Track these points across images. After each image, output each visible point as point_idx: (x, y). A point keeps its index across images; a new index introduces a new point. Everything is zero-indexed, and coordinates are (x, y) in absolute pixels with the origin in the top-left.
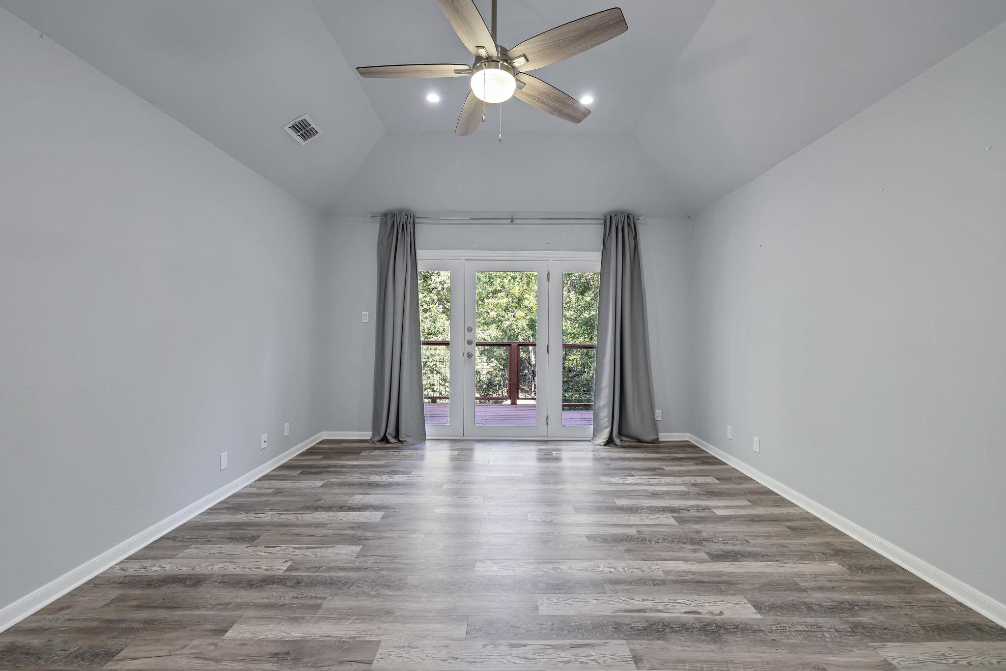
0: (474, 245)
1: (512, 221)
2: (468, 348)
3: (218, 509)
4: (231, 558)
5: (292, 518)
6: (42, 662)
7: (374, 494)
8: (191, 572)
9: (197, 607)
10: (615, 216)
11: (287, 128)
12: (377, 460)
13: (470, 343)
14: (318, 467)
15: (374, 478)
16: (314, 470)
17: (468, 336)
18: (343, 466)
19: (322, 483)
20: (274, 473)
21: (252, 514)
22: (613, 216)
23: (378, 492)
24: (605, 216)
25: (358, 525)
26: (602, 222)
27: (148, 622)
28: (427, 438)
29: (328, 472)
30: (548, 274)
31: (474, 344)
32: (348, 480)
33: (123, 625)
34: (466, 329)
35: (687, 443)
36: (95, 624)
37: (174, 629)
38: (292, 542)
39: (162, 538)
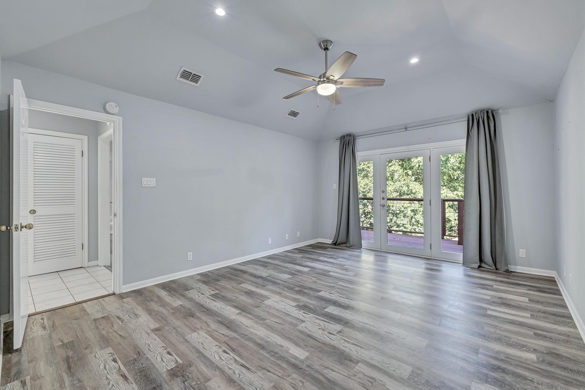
0: (385, 146)
1: (406, 129)
2: (383, 202)
3: (265, 257)
4: (256, 269)
5: (282, 264)
6: (209, 278)
7: (315, 263)
8: (245, 270)
9: (240, 278)
10: (475, 113)
11: (287, 115)
12: (329, 252)
13: (383, 199)
14: (306, 251)
15: (322, 258)
16: (303, 252)
17: (383, 195)
18: (315, 252)
19: (301, 256)
20: (291, 250)
21: (272, 260)
22: (474, 114)
23: (317, 263)
24: (469, 115)
25: (298, 270)
26: (467, 119)
27: (229, 277)
28: (362, 247)
29: (307, 253)
30: (430, 157)
31: (386, 199)
32: (312, 257)
33: (225, 276)
34: (381, 192)
35: (553, 279)
36: (221, 274)
37: (232, 280)
38: (274, 270)
39: (248, 261)
